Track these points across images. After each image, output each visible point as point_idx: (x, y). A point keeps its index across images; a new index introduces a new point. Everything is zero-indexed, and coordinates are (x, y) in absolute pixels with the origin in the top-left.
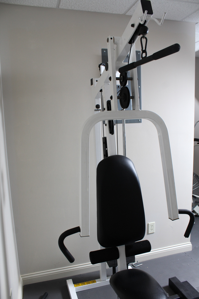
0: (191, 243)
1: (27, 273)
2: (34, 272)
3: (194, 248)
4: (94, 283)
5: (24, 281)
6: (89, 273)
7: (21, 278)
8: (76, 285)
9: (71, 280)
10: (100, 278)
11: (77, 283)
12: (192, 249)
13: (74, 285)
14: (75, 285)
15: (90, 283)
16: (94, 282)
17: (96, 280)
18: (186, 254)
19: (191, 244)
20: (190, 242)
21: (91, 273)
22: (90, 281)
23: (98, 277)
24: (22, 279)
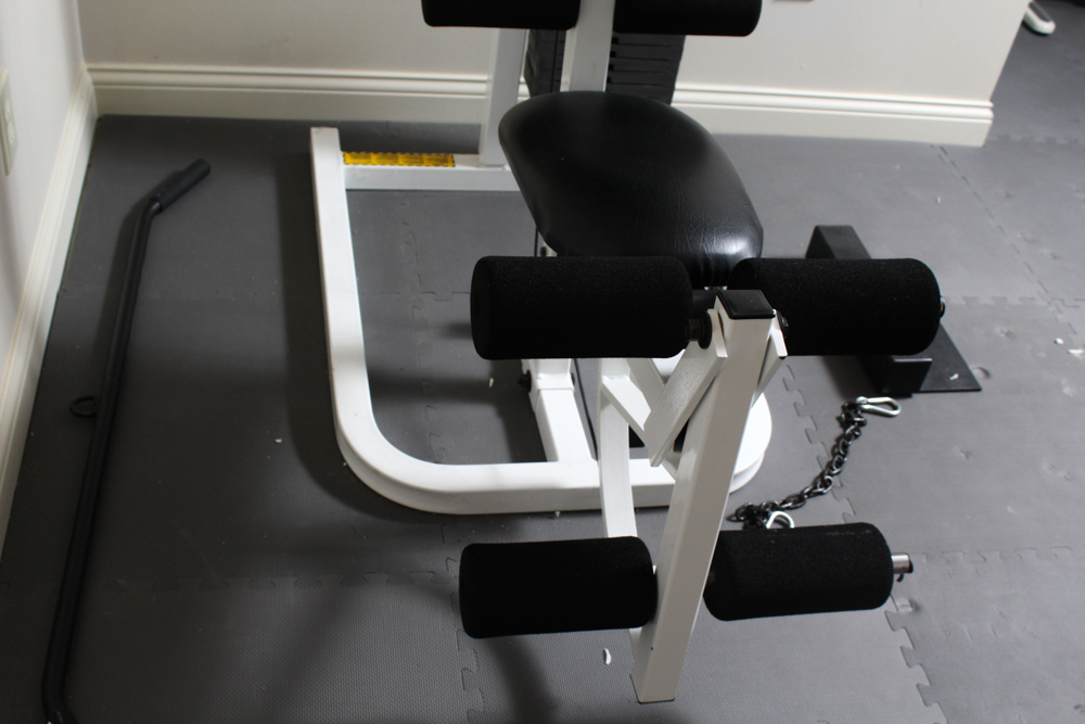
0: (993, 109)
1: (122, 59)
2: (156, 59)
3: (999, 139)
4: (441, 168)
5: (102, 92)
6: (433, 126)
7: (88, 78)
8: (355, 158)
9: (334, 134)
10: (480, 150)
11: (358, 151)
12: (988, 142)
13: (341, 153)
14: (348, 155)
15: (421, 163)
16: (443, 162)
17: (457, 157)
18: (942, 154)
19: (989, 113)
20: (992, 100)
21: (441, 126)
22: (425, 156)
23: (471, 148)
24: (96, 83)
